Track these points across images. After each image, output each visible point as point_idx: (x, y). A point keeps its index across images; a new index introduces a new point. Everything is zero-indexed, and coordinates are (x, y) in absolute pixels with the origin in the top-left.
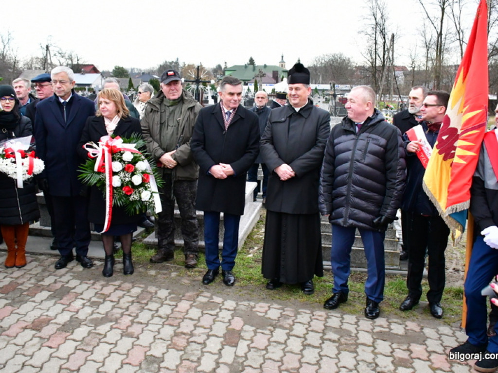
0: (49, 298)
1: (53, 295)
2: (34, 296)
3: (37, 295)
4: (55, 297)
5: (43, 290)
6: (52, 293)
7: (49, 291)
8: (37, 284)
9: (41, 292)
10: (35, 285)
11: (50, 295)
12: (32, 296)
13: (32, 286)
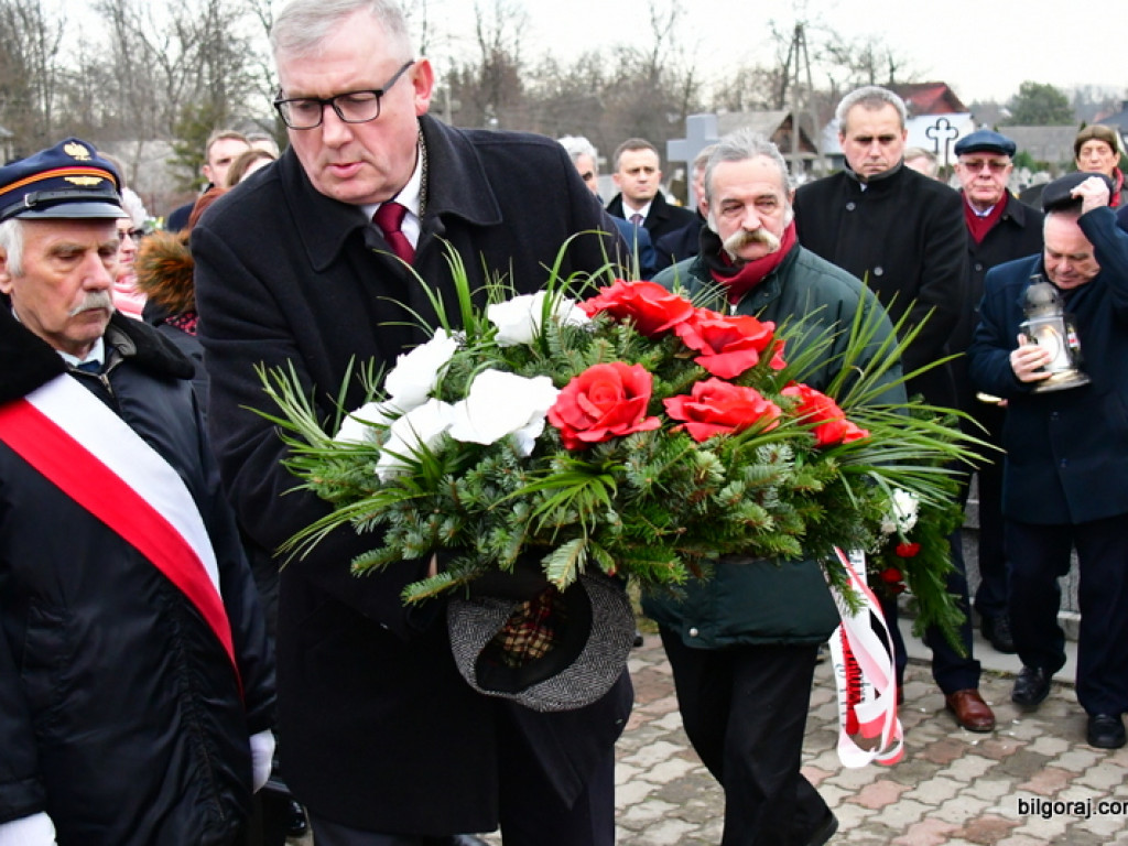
0: (989, 774)
1: (1000, 769)
2: (949, 765)
3: (955, 763)
4: (1005, 772)
5: (967, 752)
6: (995, 763)
7: (987, 758)
8: (945, 736)
9: (963, 757)
10: (941, 739)
11: (992, 768)
12: (942, 764)
13: (934, 740)
